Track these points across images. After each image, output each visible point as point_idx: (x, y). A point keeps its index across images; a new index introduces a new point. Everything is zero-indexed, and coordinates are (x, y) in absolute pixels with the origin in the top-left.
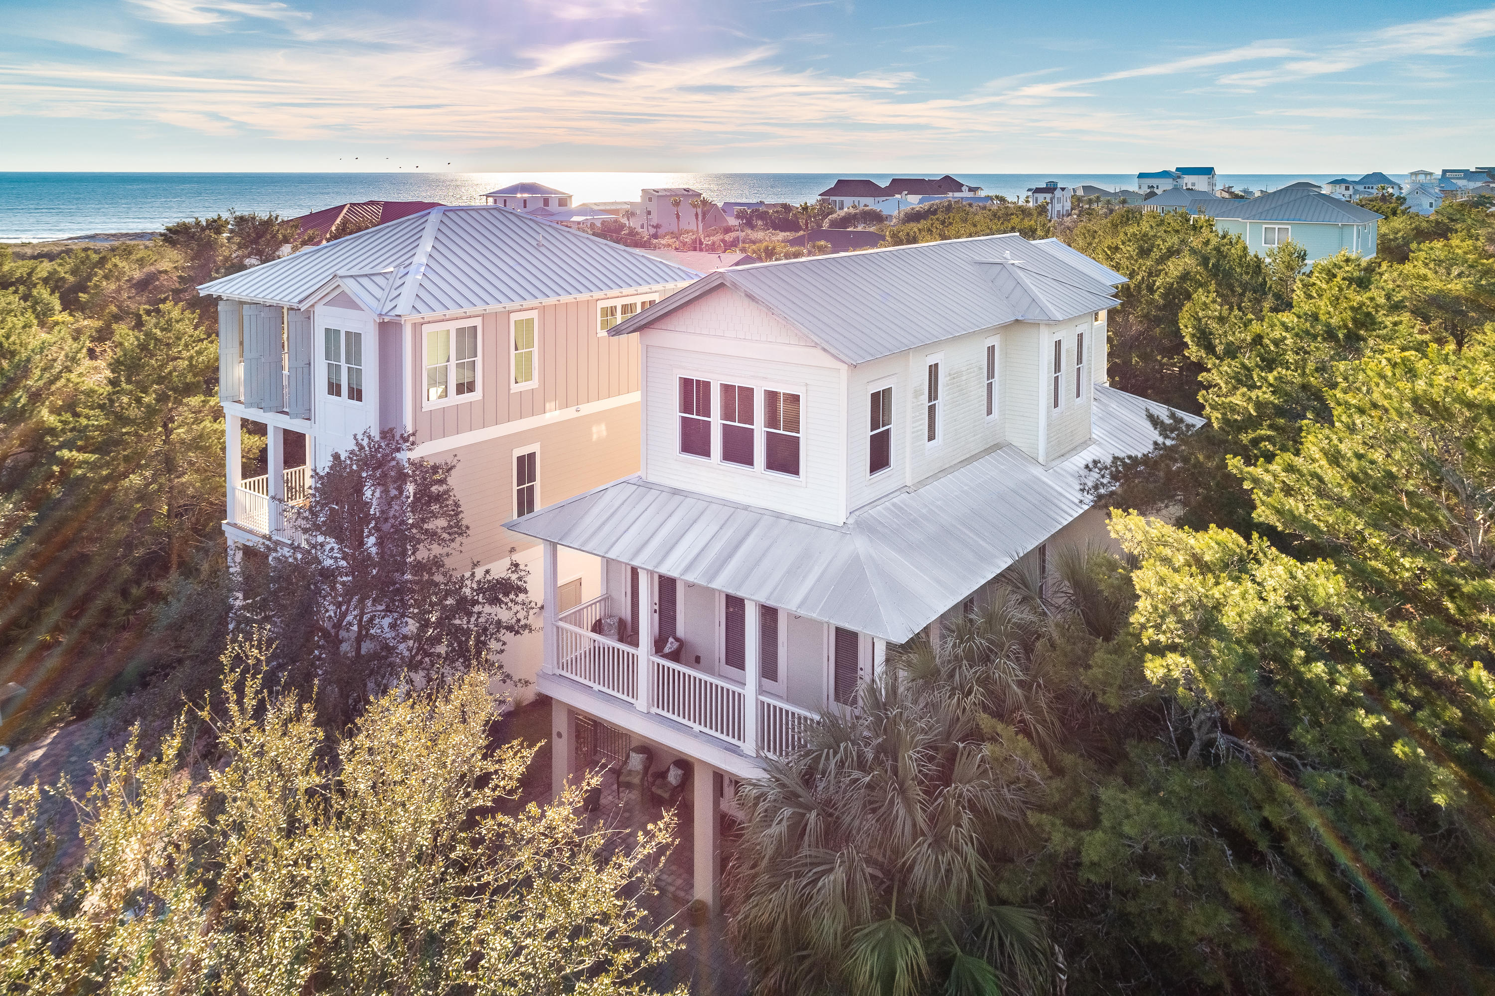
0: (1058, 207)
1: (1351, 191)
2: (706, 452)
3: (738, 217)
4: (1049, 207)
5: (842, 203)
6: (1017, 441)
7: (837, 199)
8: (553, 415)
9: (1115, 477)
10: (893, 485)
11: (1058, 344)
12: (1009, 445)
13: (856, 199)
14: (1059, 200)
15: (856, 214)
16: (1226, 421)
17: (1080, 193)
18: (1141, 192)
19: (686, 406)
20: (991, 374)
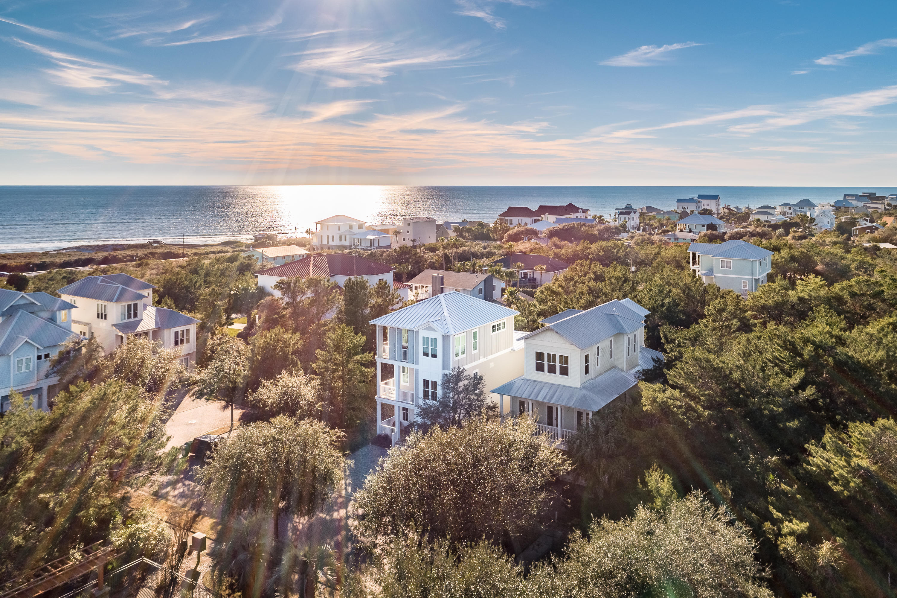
0: (632, 223)
1: (792, 211)
2: (543, 371)
3: (454, 231)
4: (627, 225)
5: (511, 220)
6: (619, 366)
7: (509, 218)
8: (482, 360)
9: (643, 375)
10: (590, 378)
11: (629, 338)
12: (616, 367)
13: (520, 218)
14: (633, 219)
15: (522, 231)
16: (668, 360)
17: (645, 211)
18: (678, 211)
19: (537, 358)
20: (611, 347)
